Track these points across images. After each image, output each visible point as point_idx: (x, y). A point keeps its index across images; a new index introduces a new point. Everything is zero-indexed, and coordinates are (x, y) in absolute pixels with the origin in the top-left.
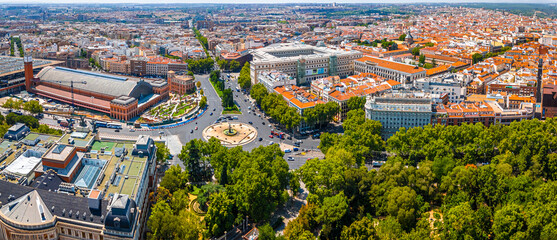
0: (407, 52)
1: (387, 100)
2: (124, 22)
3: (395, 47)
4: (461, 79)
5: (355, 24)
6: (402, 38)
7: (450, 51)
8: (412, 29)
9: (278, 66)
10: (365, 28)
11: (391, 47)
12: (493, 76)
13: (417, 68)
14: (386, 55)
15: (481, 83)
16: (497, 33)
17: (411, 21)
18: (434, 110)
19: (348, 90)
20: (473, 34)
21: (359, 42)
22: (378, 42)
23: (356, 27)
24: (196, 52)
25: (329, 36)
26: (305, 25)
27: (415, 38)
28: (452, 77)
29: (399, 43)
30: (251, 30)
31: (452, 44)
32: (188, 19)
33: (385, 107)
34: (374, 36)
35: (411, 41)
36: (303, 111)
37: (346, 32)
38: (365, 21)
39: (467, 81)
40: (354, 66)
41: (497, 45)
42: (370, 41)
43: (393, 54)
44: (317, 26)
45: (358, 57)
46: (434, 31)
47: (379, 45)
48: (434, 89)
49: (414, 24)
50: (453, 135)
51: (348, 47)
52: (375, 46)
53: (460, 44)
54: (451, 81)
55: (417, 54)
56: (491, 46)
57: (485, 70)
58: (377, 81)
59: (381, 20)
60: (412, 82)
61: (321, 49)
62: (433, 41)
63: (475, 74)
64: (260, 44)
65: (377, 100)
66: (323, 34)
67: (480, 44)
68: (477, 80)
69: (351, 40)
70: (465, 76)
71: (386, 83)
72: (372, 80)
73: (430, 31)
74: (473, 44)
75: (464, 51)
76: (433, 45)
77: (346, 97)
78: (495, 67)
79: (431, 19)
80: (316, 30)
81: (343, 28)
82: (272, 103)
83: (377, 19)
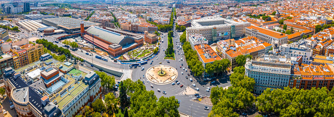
0: (276, 22)
1: (260, 63)
2: (146, 5)
3: (270, 19)
4: (309, 44)
5: (251, 5)
6: (274, 14)
7: (301, 22)
8: (279, 8)
9: (201, 31)
10: (255, 7)
11: (267, 19)
12: (329, 42)
13: (282, 35)
14: (265, 25)
15: (322, 47)
16: (328, 11)
17: (278, 3)
18: (292, 72)
19: (238, 48)
20: (314, 11)
21: (251, 16)
22: (261, 15)
23: (251, 7)
24: (165, 21)
25: (236, 12)
26: (226, 6)
27: (281, 13)
28: (304, 43)
29: (272, 16)
30: (200, 9)
31: (302, 18)
32: (173, 3)
33: (258, 68)
34: (259, 12)
35: (279, 16)
36: (206, 64)
37: (245, 10)
38: (255, 4)
39: (313, 45)
40: (245, 31)
41: (329, 19)
42: (257, 15)
43: (268, 24)
44: (232, 6)
45: (248, 26)
46: (291, 9)
47: (261, 17)
48: (293, 53)
49: (280, 5)
50: (305, 99)
51: (244, 19)
52: (259, 18)
53: (307, 18)
54: (304, 46)
55: (282, 23)
56: (327, 20)
57: (324, 38)
58: (257, 43)
59: (264, 3)
60: (278, 48)
61: (228, 20)
62: (291, 16)
63: (319, 40)
64: (200, 17)
65: (253, 63)
66: (234, 11)
67: (319, 18)
68: (319, 45)
69: (247, 15)
70: (313, 42)
71: (262, 44)
72: (254, 42)
73: (289, 9)
74: (315, 18)
75: (310, 23)
76: (291, 18)
77: (235, 55)
78: (331, 36)
79: (289, 2)
80: (231, 9)
81: (244, 7)
82: (189, 56)
83: (261, 3)
